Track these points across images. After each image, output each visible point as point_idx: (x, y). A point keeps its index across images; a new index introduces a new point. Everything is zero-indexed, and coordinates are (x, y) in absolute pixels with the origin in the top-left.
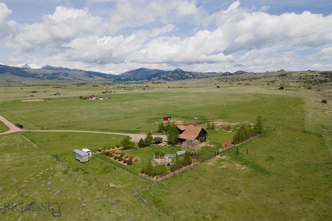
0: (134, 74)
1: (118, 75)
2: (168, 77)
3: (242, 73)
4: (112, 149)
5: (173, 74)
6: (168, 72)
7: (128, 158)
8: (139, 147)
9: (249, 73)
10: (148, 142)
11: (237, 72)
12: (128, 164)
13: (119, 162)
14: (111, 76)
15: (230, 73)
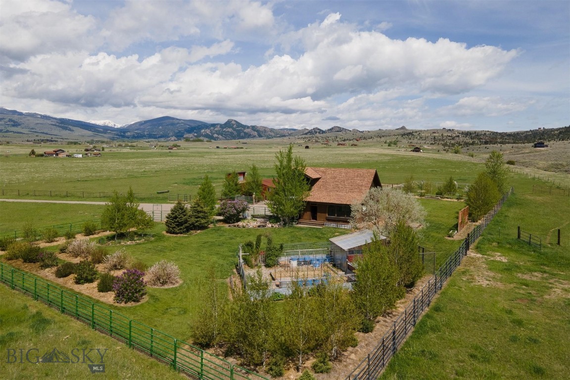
0: (151, 126)
1: (121, 127)
2: (214, 133)
3: (340, 130)
4: (61, 241)
5: (223, 128)
6: (214, 125)
7: (122, 267)
8: (171, 233)
9: (350, 131)
10: (200, 215)
11: (332, 128)
12: (120, 296)
13: (78, 288)
14: (106, 129)
15: (320, 130)
